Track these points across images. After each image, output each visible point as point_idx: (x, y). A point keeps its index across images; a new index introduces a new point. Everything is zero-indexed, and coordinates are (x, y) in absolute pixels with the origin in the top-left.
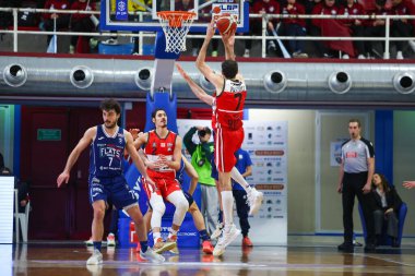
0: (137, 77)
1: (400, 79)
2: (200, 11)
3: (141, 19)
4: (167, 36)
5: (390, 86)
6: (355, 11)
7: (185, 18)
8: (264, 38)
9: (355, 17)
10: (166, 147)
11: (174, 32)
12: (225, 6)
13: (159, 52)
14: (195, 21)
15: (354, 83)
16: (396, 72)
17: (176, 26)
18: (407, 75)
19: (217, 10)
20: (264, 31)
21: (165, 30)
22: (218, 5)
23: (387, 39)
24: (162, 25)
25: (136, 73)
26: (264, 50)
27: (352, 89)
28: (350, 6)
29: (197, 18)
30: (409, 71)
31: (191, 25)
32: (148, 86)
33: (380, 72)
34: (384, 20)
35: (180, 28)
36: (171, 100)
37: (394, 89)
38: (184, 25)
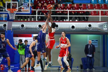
0: (3, 26)
1: (71, 26)
2: (19, 9)
3: (4, 11)
4: (10, 15)
5: (69, 28)
6: (60, 9)
7: (14, 10)
8: (37, 16)
9: (60, 10)
10: (64, 42)
11: (12, 14)
12: (25, 7)
13: (8, 19)
14: (17, 11)
15: (60, 27)
16: (71, 25)
17: (12, 13)
18: (73, 25)
19: (23, 9)
20: (37, 14)
21: (9, 14)
22: (23, 7)
23: (68, 16)
24: (8, 12)
25: (2, 25)
26: (37, 19)
27: (59, 29)
28: (59, 7)
29: (18, 11)
30: (74, 24)
31: (16, 12)
32: (6, 28)
33: (67, 24)
34: (67, 11)
35: (13, 13)
36: (12, 32)
37: (70, 29)
38: (14, 12)
